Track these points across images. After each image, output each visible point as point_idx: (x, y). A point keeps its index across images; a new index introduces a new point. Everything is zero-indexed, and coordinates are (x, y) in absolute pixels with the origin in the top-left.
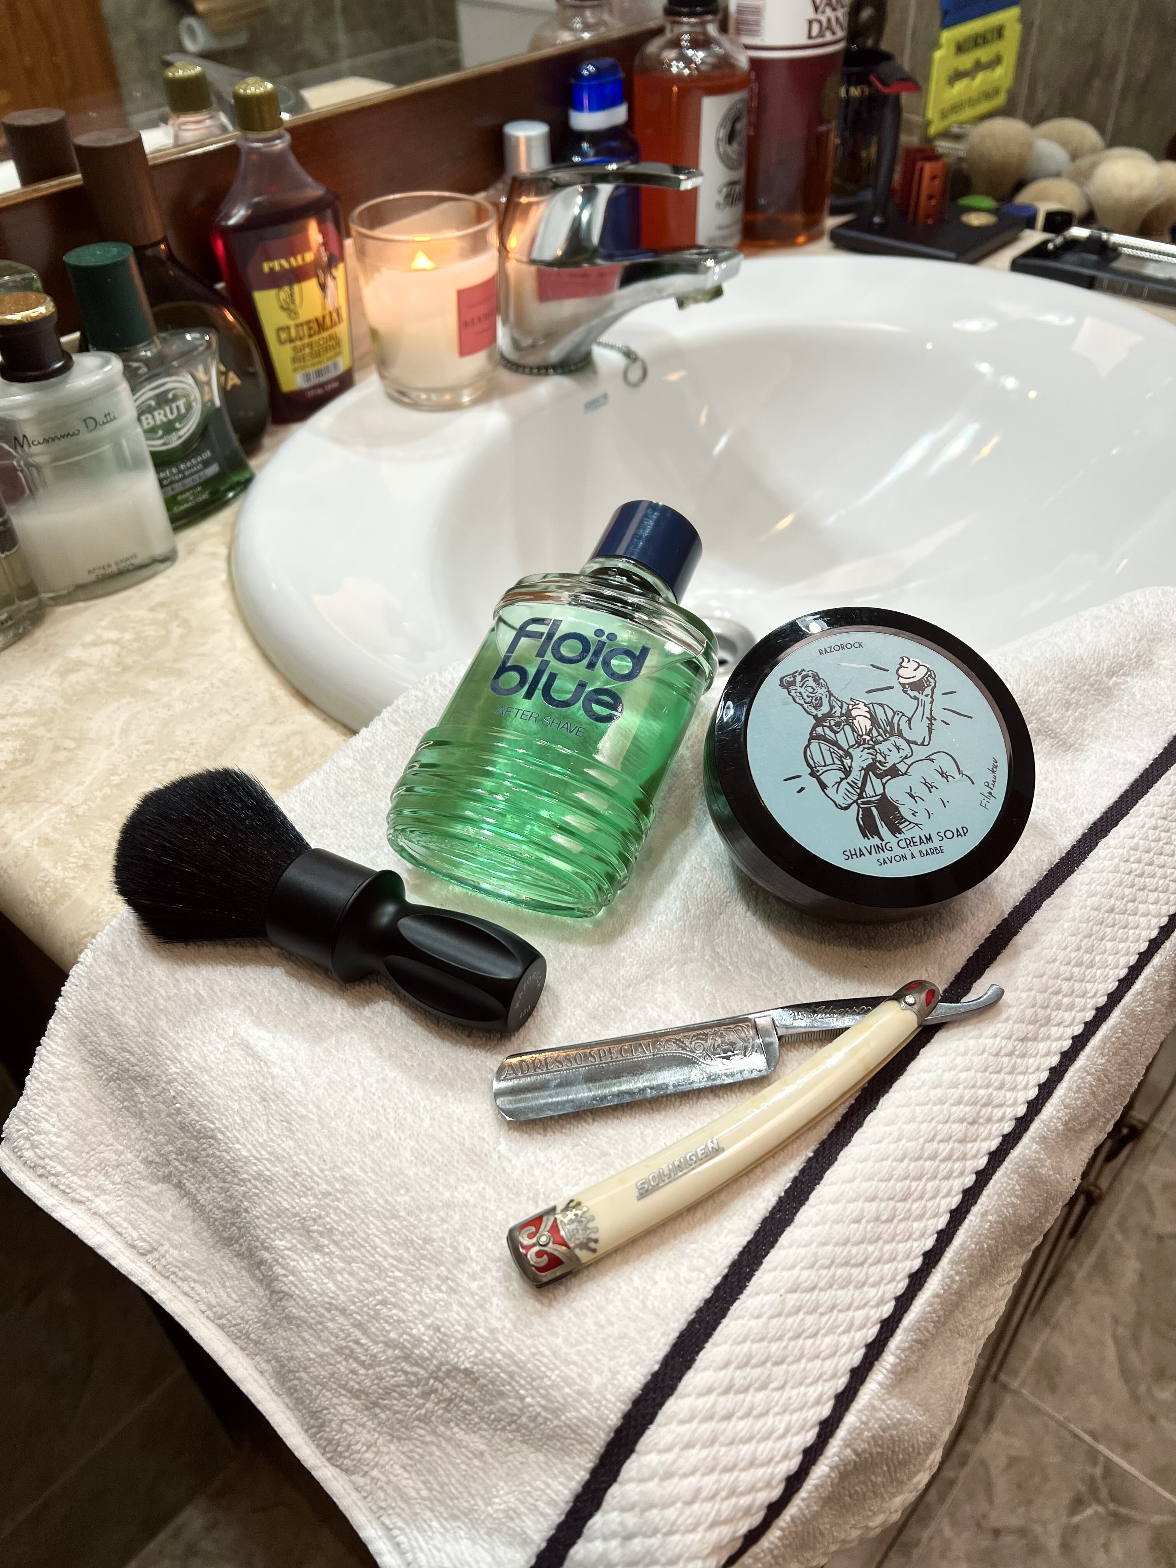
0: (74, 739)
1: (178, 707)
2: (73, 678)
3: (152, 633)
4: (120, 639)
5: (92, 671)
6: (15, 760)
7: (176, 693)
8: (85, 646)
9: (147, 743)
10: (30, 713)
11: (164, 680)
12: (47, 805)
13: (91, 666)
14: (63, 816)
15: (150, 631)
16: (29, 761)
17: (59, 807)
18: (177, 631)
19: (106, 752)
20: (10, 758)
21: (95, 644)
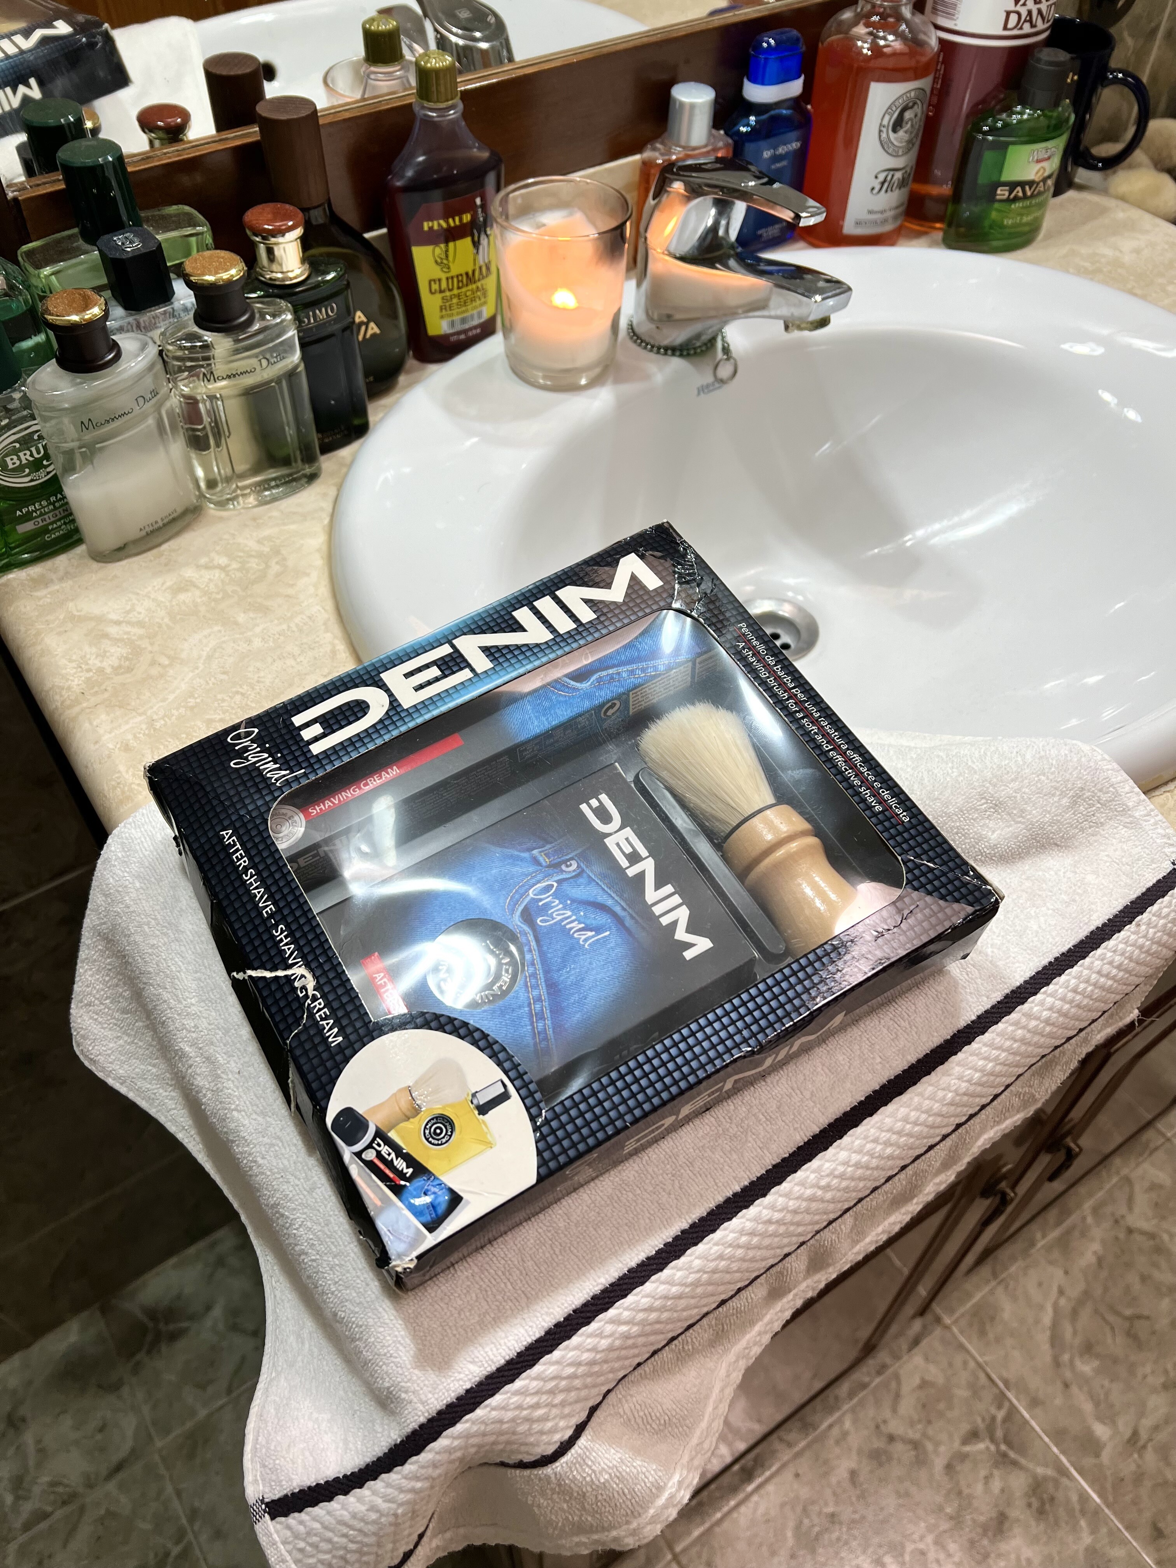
0: (169, 657)
1: (257, 643)
2: (182, 597)
3: (254, 566)
4: (228, 566)
5: (198, 593)
6: (120, 667)
7: (258, 630)
8: (198, 567)
9: (224, 673)
10: (140, 624)
11: (252, 615)
12: (134, 714)
13: (198, 587)
14: (144, 726)
15: (253, 564)
16: (130, 670)
17: (143, 717)
18: (275, 568)
19: (191, 674)
20: (116, 664)
21: (207, 567)
